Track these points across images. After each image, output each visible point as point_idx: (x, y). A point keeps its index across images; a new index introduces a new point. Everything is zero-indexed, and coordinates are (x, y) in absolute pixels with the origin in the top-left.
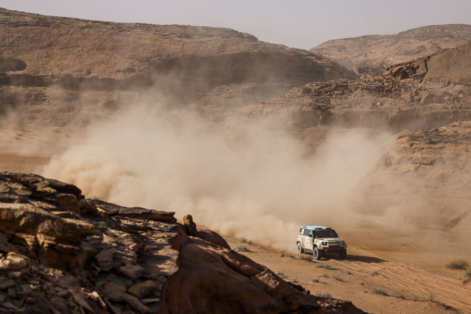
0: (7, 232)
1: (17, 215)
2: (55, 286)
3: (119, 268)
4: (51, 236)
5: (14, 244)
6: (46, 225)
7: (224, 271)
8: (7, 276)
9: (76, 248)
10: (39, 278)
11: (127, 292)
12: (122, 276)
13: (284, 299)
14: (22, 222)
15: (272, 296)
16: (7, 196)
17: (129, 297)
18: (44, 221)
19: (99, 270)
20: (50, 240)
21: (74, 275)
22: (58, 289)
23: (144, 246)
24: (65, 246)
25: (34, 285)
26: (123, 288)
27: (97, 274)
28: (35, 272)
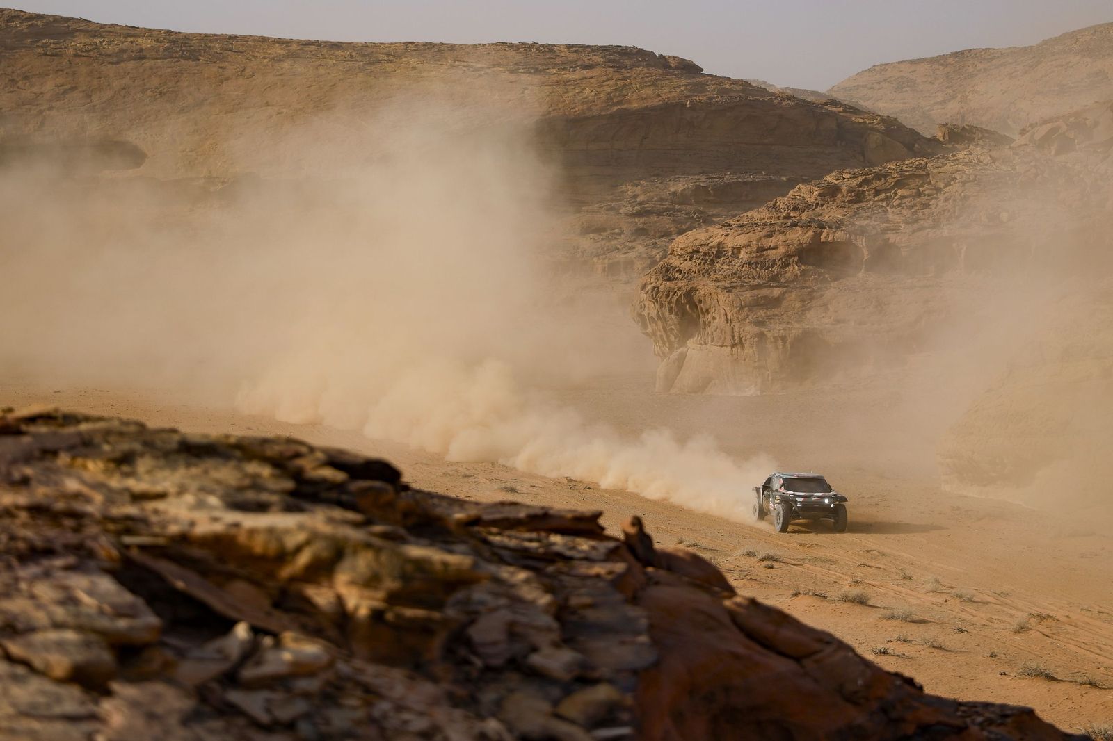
0: (271, 584)
1: (291, 542)
2: (400, 708)
3: (525, 656)
4: (376, 588)
5: (287, 610)
6: (363, 563)
7: (741, 650)
8: (288, 690)
9: (436, 615)
10: (359, 693)
11: (558, 716)
12: (536, 676)
13: (884, 710)
14: (304, 559)
15: (856, 704)
16: (251, 496)
17: (562, 728)
18: (355, 552)
19: (478, 663)
20: (373, 599)
21: (434, 679)
22: (406, 716)
23: (566, 599)
24: (410, 612)
25: (354, 708)
26: (546, 706)
27: (475, 674)
28: (348, 679)
